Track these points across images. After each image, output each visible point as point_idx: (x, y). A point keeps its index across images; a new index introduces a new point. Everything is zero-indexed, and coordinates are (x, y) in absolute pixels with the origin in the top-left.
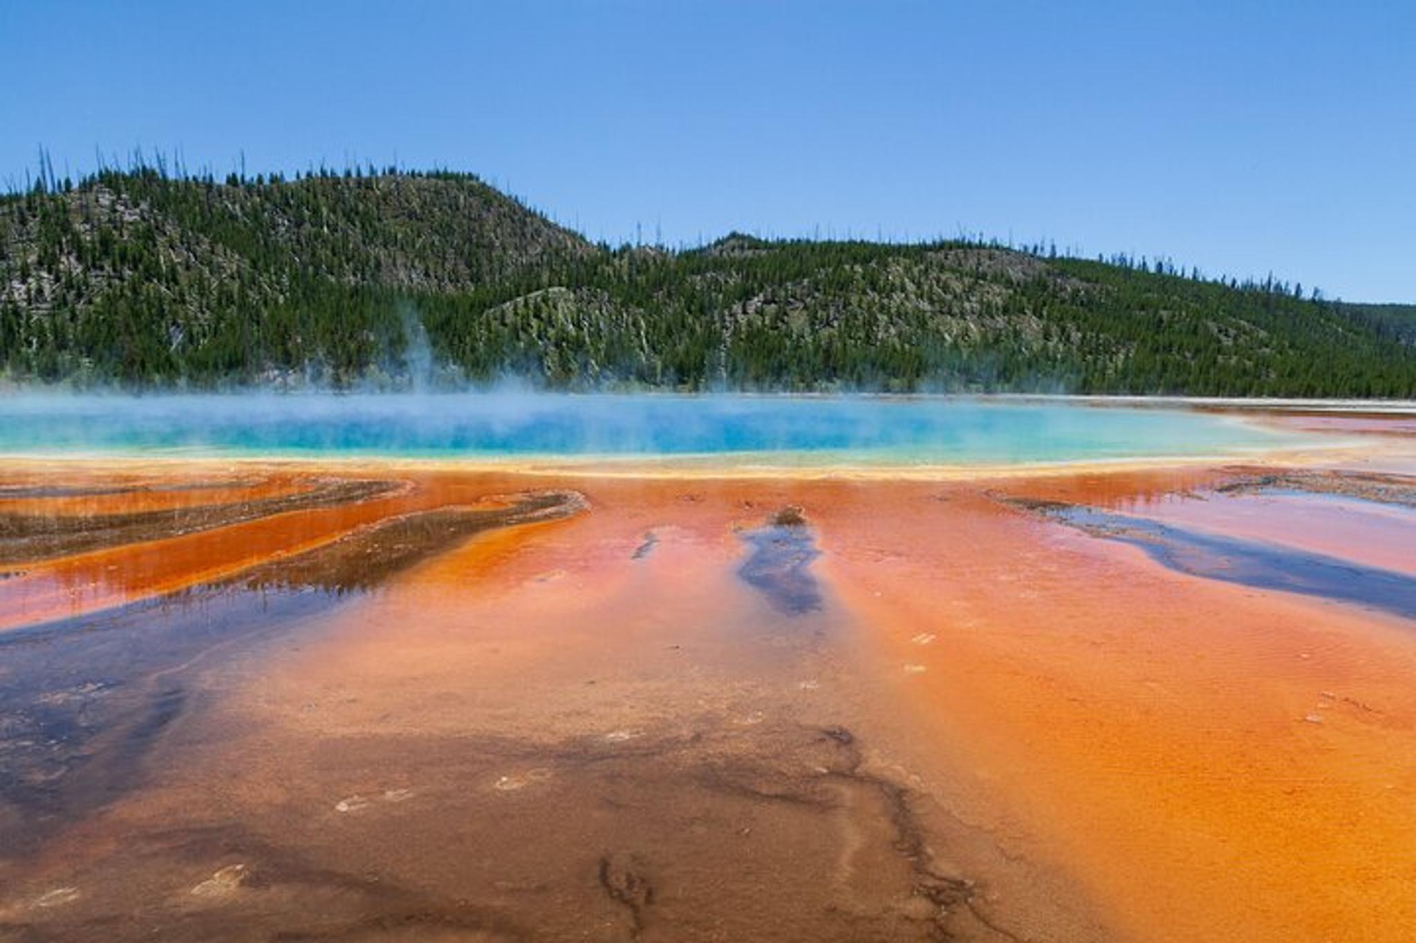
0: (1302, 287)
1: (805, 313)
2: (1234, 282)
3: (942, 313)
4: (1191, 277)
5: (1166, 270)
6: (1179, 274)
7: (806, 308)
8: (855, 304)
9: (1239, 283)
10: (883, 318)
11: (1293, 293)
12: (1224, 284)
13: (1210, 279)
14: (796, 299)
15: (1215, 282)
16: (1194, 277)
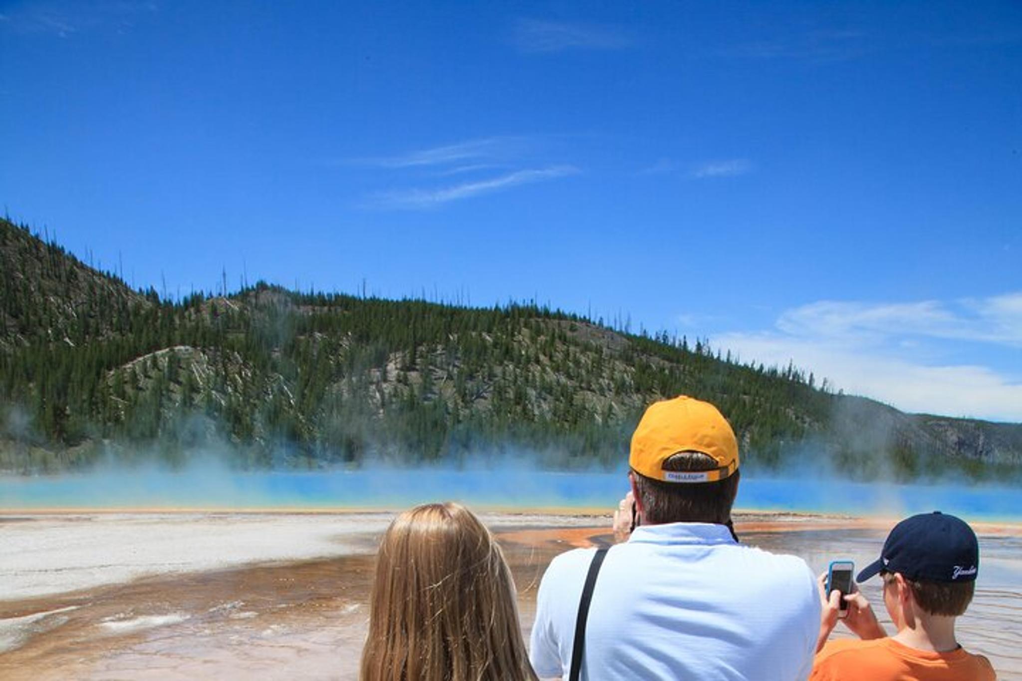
0: (815, 376)
1: (451, 383)
2: (762, 367)
3: (582, 388)
4: (725, 360)
5: (705, 351)
6: (716, 356)
7: (450, 377)
8: (500, 375)
9: (766, 369)
10: (532, 393)
11: (807, 382)
12: (752, 368)
13: (741, 363)
14: (436, 366)
15: (746, 366)
16: (728, 360)
